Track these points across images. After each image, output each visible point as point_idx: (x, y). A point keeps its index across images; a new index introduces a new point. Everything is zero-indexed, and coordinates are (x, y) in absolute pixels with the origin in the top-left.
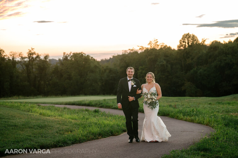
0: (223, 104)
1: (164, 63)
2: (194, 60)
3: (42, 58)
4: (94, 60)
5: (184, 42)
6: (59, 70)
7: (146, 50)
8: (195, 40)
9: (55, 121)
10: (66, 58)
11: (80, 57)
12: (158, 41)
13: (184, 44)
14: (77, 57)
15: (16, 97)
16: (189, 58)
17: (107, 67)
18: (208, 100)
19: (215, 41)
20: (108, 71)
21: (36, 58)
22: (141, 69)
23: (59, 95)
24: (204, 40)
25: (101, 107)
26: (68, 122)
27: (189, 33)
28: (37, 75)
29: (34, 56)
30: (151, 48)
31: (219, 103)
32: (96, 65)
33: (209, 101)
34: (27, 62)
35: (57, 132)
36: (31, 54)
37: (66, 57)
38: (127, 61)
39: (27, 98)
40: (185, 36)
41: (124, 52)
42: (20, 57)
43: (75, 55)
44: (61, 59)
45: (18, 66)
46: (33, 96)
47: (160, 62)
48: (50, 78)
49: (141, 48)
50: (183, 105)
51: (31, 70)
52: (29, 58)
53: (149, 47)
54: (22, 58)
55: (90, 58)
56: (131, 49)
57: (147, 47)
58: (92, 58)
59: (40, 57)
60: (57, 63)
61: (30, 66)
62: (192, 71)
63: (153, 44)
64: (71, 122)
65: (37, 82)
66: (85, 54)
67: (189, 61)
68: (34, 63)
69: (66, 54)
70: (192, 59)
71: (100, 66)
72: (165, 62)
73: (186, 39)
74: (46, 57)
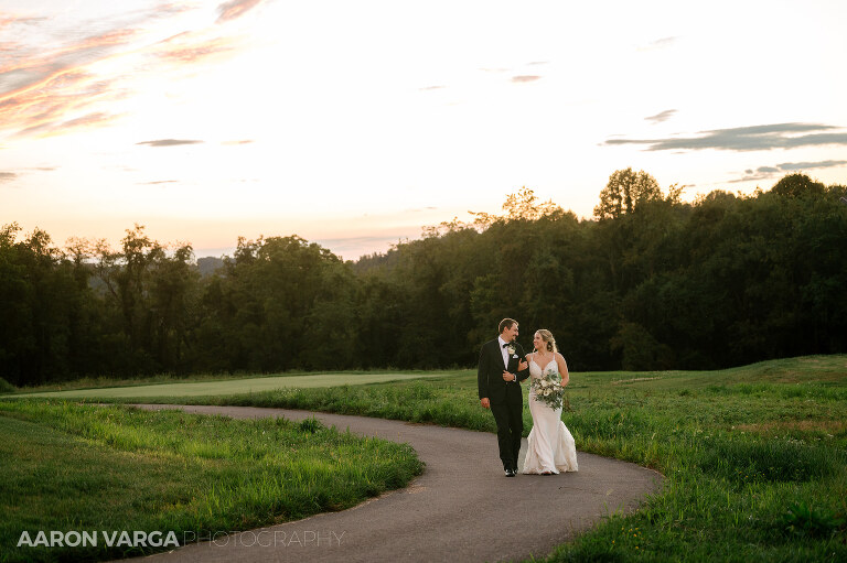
0: (728, 392)
1: (552, 265)
2: (646, 252)
3: (170, 254)
4: (334, 258)
5: (613, 196)
6: (223, 292)
7: (495, 223)
8: (651, 191)
9: (144, 467)
10: (244, 255)
11: (289, 249)
12: (534, 195)
13: (616, 202)
14: (279, 252)
15: (86, 380)
16: (631, 246)
17: (375, 279)
18: (683, 379)
19: (717, 192)
20: (376, 293)
21: (150, 256)
22: (481, 283)
23: (223, 373)
24: (677, 188)
25: (333, 411)
26: (189, 467)
27: (629, 170)
28: (153, 310)
29: (145, 251)
30: (512, 217)
31: (716, 390)
32: (339, 276)
33: (685, 383)
34: (122, 270)
35: (136, 505)
36: (133, 244)
37: (247, 252)
38: (436, 261)
39: (124, 382)
40: (617, 178)
41: (427, 233)
42: (100, 256)
43: (274, 245)
44: (232, 256)
45: (93, 283)
46: (141, 378)
47: (540, 263)
48: (197, 318)
49: (480, 217)
50: (594, 400)
51: (135, 296)
52: (129, 257)
53: (505, 215)
54: (108, 257)
55: (322, 253)
56: (449, 222)
57: (499, 215)
58: (328, 251)
59: (163, 254)
60: (217, 271)
61: (131, 282)
62: (640, 288)
63: (518, 206)
64: (197, 468)
65: (157, 333)
66: (304, 241)
67: (631, 257)
68: (143, 272)
69: (245, 243)
70: (641, 250)
71: (354, 277)
72: (555, 263)
73: (621, 187)
74: (183, 253)
